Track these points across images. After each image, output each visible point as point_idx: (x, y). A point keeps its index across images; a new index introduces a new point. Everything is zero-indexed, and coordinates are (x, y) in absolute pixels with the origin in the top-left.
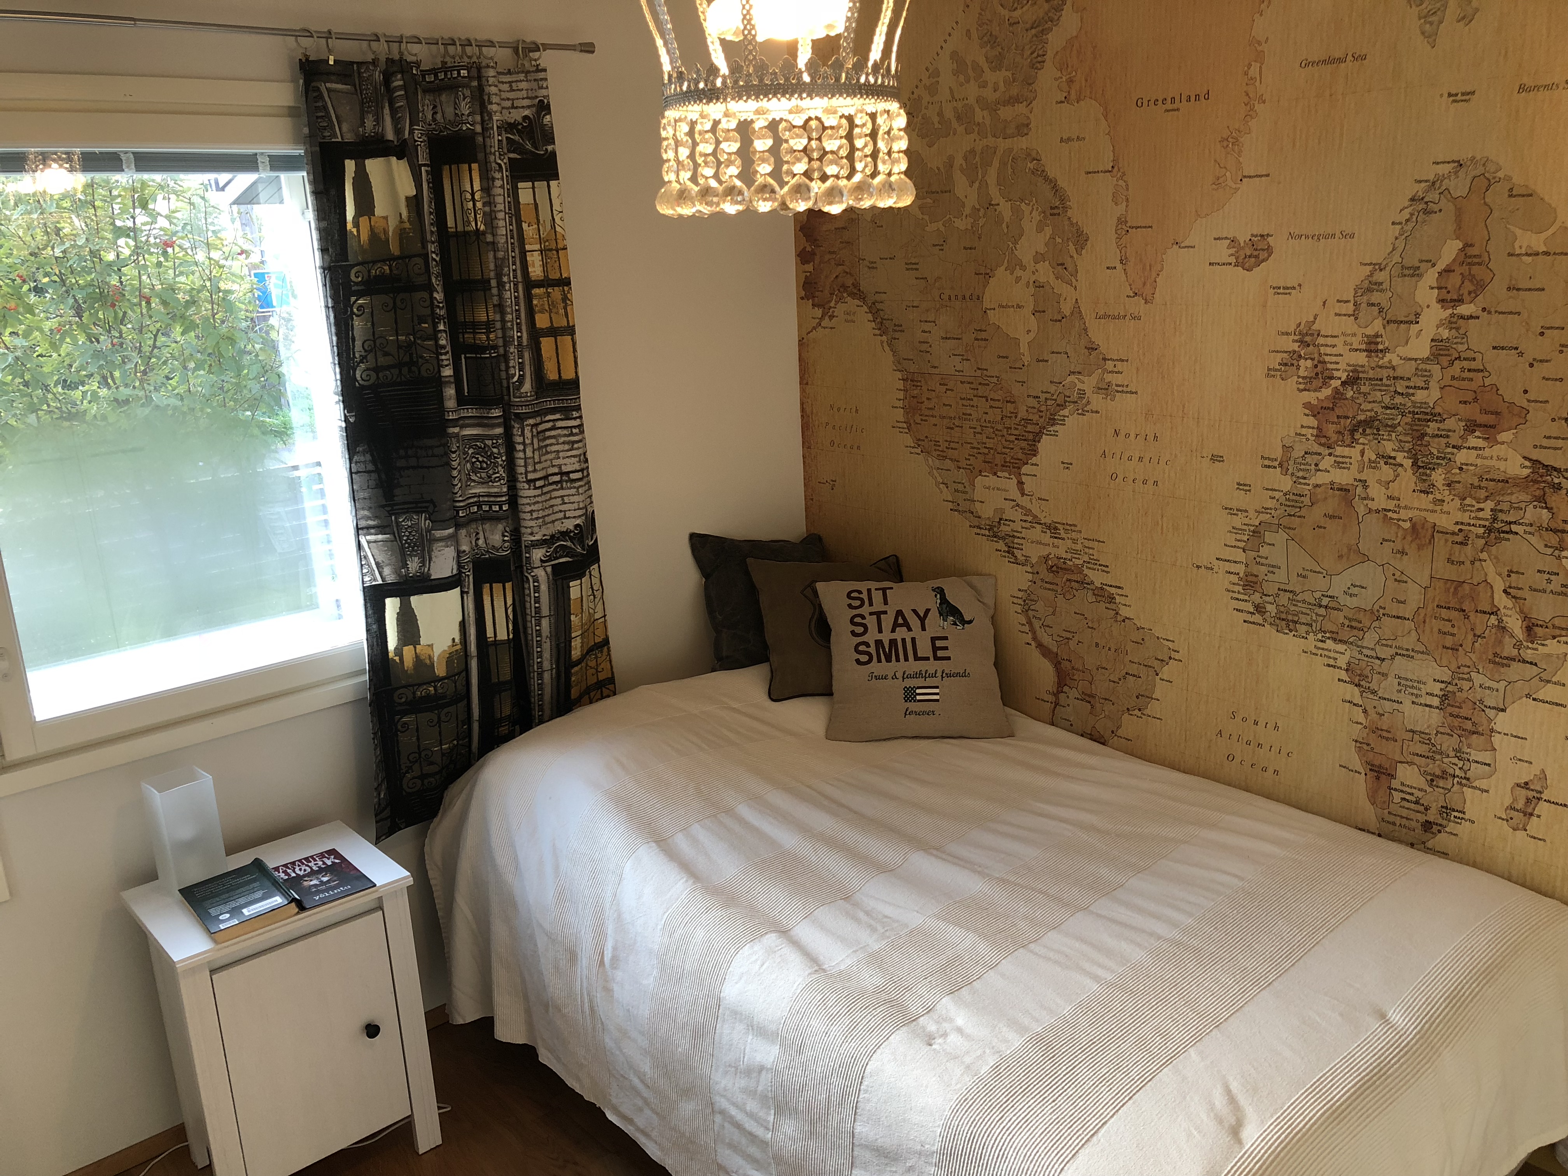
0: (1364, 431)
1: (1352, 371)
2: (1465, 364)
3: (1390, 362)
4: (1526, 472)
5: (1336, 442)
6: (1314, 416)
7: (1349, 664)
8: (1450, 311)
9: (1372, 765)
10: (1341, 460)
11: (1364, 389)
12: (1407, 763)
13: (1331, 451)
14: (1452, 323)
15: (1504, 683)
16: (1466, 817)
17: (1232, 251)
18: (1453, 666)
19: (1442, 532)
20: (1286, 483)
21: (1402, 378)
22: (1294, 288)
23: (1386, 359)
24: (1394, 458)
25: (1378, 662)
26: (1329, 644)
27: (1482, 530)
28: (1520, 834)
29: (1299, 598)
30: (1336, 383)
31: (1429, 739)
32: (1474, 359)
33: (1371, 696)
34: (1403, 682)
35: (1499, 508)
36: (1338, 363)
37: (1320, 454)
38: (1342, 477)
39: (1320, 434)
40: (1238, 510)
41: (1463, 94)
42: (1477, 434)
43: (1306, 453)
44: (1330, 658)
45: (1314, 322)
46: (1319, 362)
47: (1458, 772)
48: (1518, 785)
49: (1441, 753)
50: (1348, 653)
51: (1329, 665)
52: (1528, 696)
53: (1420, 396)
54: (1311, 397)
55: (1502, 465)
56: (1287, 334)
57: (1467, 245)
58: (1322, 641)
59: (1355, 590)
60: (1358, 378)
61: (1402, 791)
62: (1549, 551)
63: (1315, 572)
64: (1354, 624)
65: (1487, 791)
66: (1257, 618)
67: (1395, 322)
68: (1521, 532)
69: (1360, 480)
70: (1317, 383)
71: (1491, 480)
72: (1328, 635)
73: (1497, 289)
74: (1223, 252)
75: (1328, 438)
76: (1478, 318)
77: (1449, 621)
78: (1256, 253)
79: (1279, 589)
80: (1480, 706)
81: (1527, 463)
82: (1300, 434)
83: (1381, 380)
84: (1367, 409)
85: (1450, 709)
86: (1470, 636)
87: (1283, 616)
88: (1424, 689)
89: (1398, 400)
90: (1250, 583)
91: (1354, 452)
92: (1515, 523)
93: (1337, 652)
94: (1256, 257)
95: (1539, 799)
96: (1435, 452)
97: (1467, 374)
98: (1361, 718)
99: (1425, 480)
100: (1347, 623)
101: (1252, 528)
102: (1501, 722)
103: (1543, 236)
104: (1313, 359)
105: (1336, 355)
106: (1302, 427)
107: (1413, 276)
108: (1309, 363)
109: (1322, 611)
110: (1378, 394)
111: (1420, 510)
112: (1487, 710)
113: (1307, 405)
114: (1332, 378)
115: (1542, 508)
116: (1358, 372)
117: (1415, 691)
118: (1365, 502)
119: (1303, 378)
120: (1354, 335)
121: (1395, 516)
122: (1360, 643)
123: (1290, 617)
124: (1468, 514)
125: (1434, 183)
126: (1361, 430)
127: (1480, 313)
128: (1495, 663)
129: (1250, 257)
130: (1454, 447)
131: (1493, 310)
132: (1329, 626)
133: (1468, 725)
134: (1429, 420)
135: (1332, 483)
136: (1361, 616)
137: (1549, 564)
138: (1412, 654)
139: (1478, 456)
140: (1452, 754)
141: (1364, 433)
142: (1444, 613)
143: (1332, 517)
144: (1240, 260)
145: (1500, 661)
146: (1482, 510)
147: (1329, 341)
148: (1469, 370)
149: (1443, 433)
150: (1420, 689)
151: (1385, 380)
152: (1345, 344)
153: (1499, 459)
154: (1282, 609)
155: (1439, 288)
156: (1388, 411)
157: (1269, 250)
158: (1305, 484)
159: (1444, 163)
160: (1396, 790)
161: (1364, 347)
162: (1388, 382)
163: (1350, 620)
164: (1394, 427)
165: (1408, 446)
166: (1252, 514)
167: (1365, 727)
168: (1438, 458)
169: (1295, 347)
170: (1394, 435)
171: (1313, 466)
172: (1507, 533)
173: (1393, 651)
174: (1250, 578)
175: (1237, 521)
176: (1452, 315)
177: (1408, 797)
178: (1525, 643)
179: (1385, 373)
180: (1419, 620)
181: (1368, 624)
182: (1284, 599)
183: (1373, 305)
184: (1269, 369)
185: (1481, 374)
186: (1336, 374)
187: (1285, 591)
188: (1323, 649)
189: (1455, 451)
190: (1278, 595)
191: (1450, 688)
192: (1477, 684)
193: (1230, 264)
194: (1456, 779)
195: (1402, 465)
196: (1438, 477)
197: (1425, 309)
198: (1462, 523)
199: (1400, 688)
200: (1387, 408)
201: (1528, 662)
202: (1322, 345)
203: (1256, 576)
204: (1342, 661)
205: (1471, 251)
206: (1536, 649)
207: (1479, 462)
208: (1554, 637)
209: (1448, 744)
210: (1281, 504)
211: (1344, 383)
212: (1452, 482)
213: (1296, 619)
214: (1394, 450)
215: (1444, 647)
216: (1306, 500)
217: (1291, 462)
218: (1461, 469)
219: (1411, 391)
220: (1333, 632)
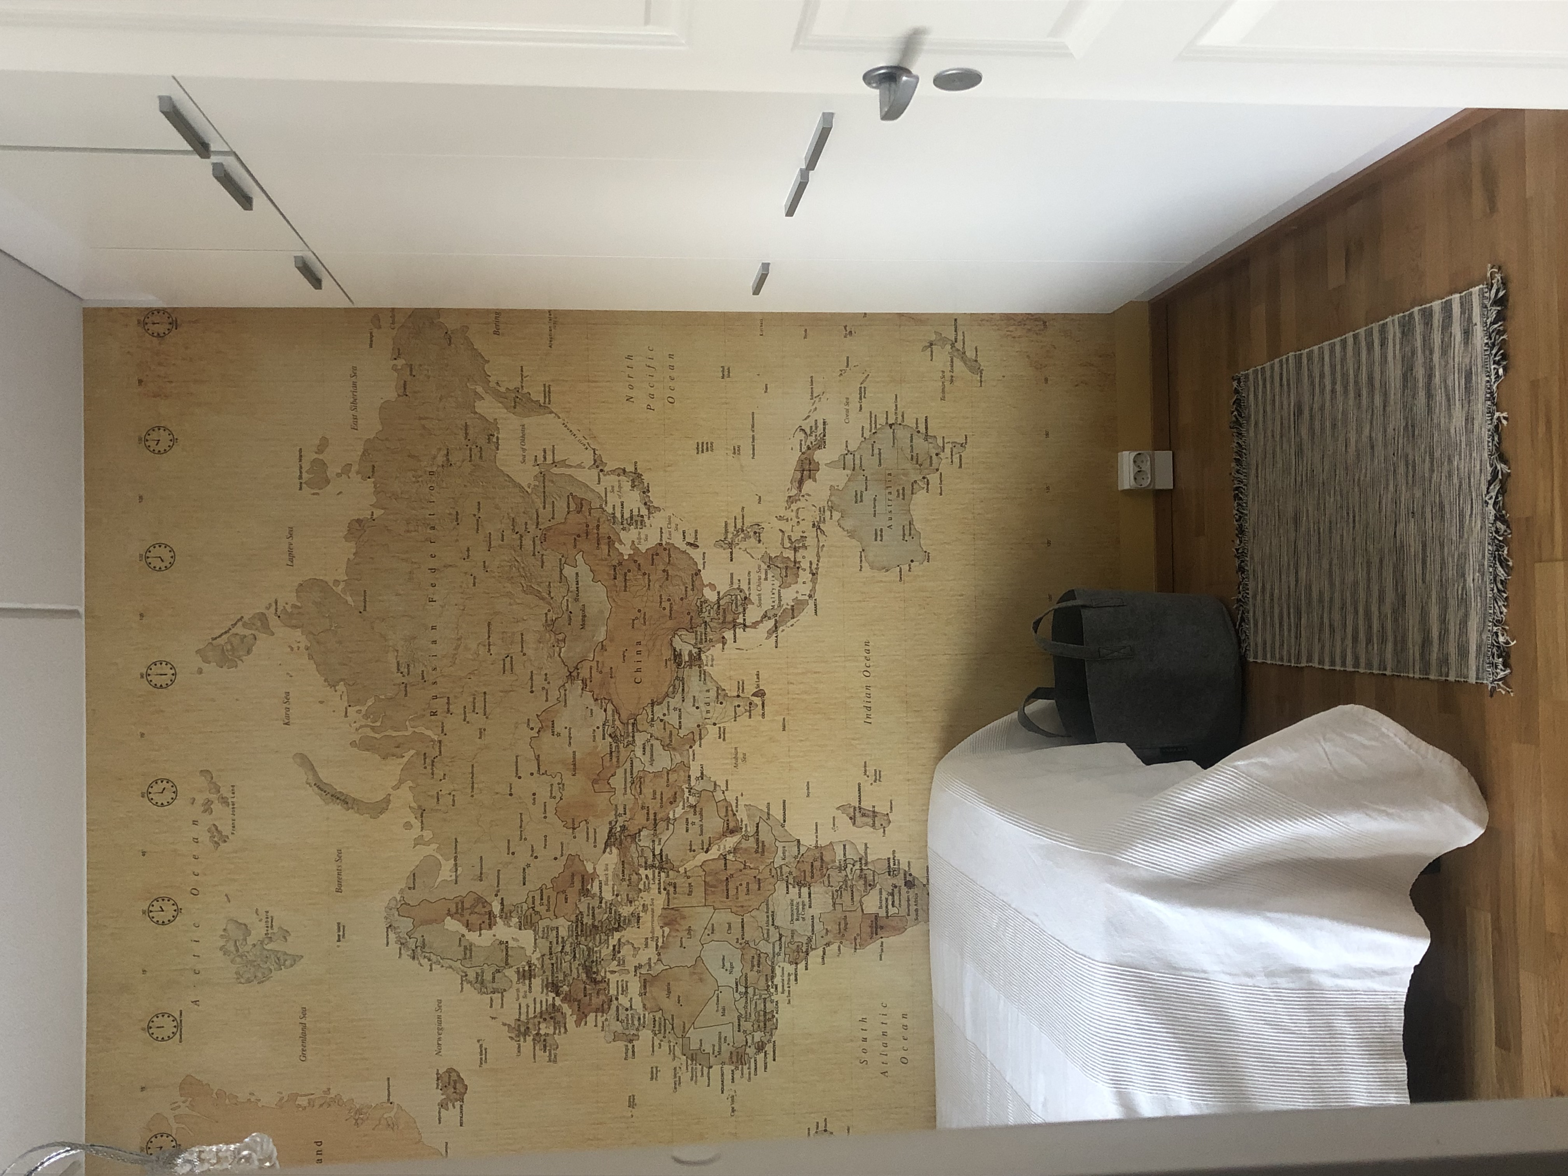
0: (594, 973)
1: (547, 989)
2: (538, 902)
3: (538, 959)
4: (615, 850)
5: (606, 995)
6: (586, 1016)
7: (791, 963)
8: (498, 919)
9: (872, 933)
10: (620, 989)
11: (561, 978)
12: (861, 906)
13: (614, 999)
14: (506, 915)
15: (777, 844)
16: (892, 857)
17: (450, 1105)
18: (773, 880)
19: (668, 902)
20: (646, 1035)
21: (550, 948)
22: (481, 1046)
23: (536, 962)
24: (614, 946)
25: (783, 939)
26: (777, 980)
27: (663, 874)
28: (891, 818)
29: (743, 1012)
30: (558, 1002)
31: (837, 891)
32: (533, 897)
33: (814, 940)
34: (795, 917)
35: (643, 864)
36: (541, 1002)
37: (617, 1008)
38: (635, 987)
39: (601, 1009)
40: (675, 1076)
41: (339, 930)
42: (589, 887)
43: (618, 1020)
44: (789, 979)
45: (509, 1025)
46: (541, 1017)
47: (857, 866)
48: (854, 824)
49: (845, 881)
50: (782, 964)
51: (796, 980)
52: (783, 826)
53: (563, 932)
54: (571, 1021)
55: (611, 867)
56: (519, 1047)
57: (449, 914)
58: (776, 988)
59: (728, 965)
60: (553, 983)
61: (887, 907)
62: (671, 826)
63: (718, 1000)
64: (755, 963)
65: (866, 844)
66: (769, 1048)
67: (507, 960)
68: (660, 847)
69: (635, 971)
70: (558, 1015)
71: (623, 871)
72: (770, 983)
73: (479, 888)
74: (451, 1114)
75: (604, 1002)
76: (502, 899)
77: (737, 889)
78: (452, 1083)
79: (739, 1031)
80: (799, 859)
81: (608, 850)
82: (603, 1027)
83: (553, 964)
84: (577, 971)
85: (808, 879)
86: (747, 871)
87: (762, 1024)
88: (796, 900)
89: (568, 949)
90: (739, 1058)
91: (613, 978)
92: (653, 852)
93: (783, 973)
94: (455, 1082)
95: (860, 808)
96: (607, 915)
97: (545, 901)
98: (835, 947)
99: (629, 920)
100: (756, 968)
101: (689, 1062)
102: (808, 841)
103: (443, 862)
104: (539, 1023)
105: (535, 1004)
106: (596, 1026)
107: (471, 950)
108: (543, 1026)
109: (750, 990)
110: (564, 965)
111: (653, 921)
112: (801, 853)
113: (578, 1023)
114: (554, 1005)
115: (640, 836)
116: (548, 983)
117: (801, 907)
118: (653, 965)
119: (555, 1029)
120: (518, 990)
121: (660, 940)
122: (771, 956)
123: (762, 1018)
124: (651, 886)
125: (402, 944)
126: (594, 976)
127: (499, 898)
128: (763, 851)
129: (455, 1088)
130: (601, 902)
131: (496, 889)
132: (762, 983)
133: (817, 864)
134: (582, 923)
135: (641, 995)
136: (748, 957)
137: (681, 827)
138: (770, 912)
139: (606, 884)
140: (844, 873)
141: (596, 973)
142: (732, 892)
143: (669, 992)
144: (458, 1097)
145: (761, 849)
146: (647, 876)
147: (524, 1010)
148: (542, 899)
149: (591, 912)
150: (798, 903)
151: (553, 962)
152: (525, 997)
153: (607, 870)
154: (756, 1026)
155: (480, 930)
156: (577, 956)
157: (450, 1071)
158: (644, 1018)
159: (387, 938)
160: (887, 912)
161: (527, 982)
162: (554, 958)
163: (753, 966)
164: (589, 949)
165: (603, 937)
166: (676, 1064)
167: (841, 943)
168: (611, 913)
169: (529, 1039)
170: (595, 949)
171: (629, 1012)
172: (661, 856)
173: (772, 928)
174: (734, 1059)
175: (686, 1077)
176: (501, 917)
177: (890, 903)
178: (743, 833)
179: (547, 962)
180: (741, 910)
181: (754, 951)
182: (747, 1026)
183: (494, 978)
184: (550, 1061)
185: (544, 891)
186: (550, 1001)
187: (739, 1025)
188: (783, 986)
189: (604, 901)
190: (745, 1032)
191: (791, 881)
192: (783, 862)
193: (461, 1106)
194: (863, 867)
195: (619, 940)
196: (625, 911)
197: (497, 937)
198: (659, 889)
199: (801, 919)
200: (575, 957)
201: (757, 829)
202: (527, 1016)
203: (731, 1053)
204: (790, 969)
205: (453, 910)
206: (746, 825)
207: (610, 883)
208: (734, 815)
209: (837, 878)
210: (664, 1037)
211: (558, 994)
212: (628, 900)
213: (762, 1013)
214: (608, 948)
215: (759, 889)
216: (658, 1015)
217: (627, 1032)
218: (617, 895)
219: (560, 940)
220: (767, 980)
